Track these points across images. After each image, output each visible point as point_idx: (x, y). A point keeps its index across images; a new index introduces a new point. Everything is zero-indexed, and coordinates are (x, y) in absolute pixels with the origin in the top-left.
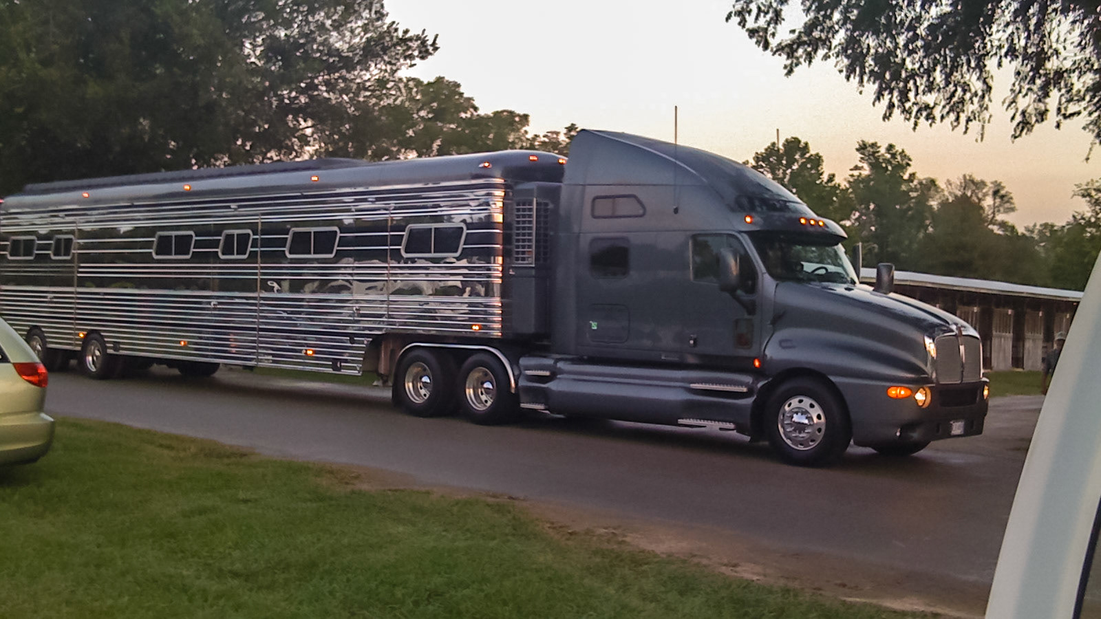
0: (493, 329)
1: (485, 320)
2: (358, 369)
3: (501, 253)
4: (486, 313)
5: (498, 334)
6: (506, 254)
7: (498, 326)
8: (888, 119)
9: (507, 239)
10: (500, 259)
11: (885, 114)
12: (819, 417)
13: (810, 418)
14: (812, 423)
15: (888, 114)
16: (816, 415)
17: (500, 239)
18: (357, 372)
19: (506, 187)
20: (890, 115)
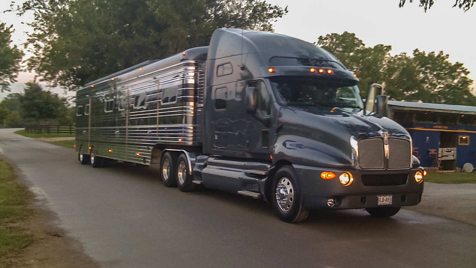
0: (188, 141)
1: (185, 136)
2: (149, 162)
3: (193, 100)
4: (185, 132)
5: (190, 143)
6: (195, 101)
7: (191, 139)
8: (402, 6)
9: (196, 93)
10: (192, 104)
11: (400, 3)
12: (291, 191)
13: (286, 191)
14: (287, 195)
15: (402, 4)
16: (289, 189)
17: (192, 92)
18: (149, 164)
19: (196, 65)
20: (403, 4)
